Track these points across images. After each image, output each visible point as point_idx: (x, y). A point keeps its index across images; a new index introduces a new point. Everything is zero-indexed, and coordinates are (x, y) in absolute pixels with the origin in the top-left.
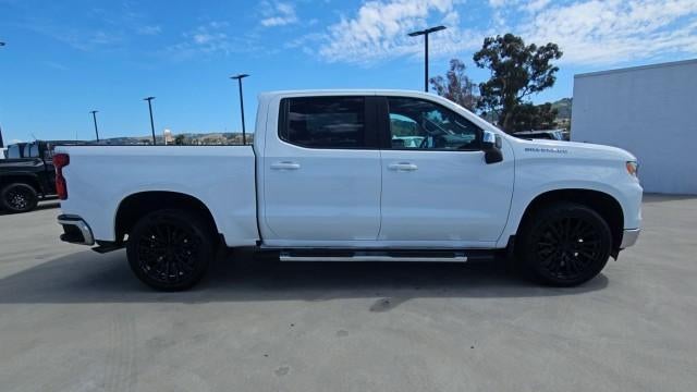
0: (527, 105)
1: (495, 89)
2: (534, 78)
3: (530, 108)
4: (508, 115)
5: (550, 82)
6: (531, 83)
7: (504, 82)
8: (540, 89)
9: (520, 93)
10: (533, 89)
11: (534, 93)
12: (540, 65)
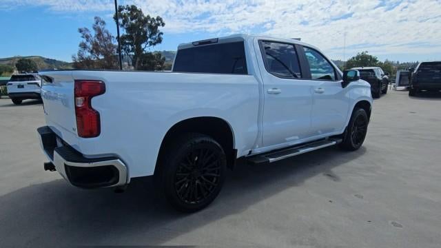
0: (148, 54)
1: (127, 42)
2: (150, 37)
3: (150, 55)
4: (138, 59)
5: (159, 41)
6: (149, 40)
7: (134, 37)
8: (154, 44)
9: (143, 46)
10: (151, 44)
11: (152, 46)
12: (154, 29)
